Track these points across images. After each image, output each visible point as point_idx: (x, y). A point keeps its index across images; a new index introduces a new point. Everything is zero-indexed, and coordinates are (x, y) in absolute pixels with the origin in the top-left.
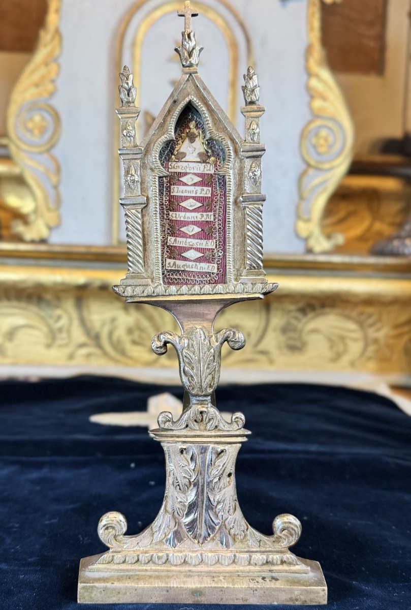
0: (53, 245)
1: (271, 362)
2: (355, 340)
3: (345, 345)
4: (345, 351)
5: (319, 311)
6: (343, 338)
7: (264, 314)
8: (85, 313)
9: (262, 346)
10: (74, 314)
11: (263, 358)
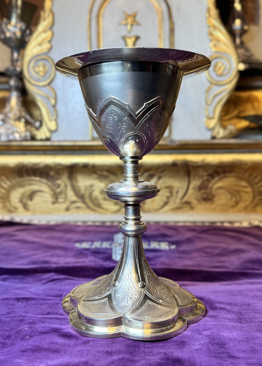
0: (53, 141)
1: (192, 208)
2: (246, 193)
3: (240, 196)
4: (241, 200)
5: (222, 175)
6: (238, 192)
7: (186, 179)
8: (75, 183)
9: (186, 199)
10: (68, 183)
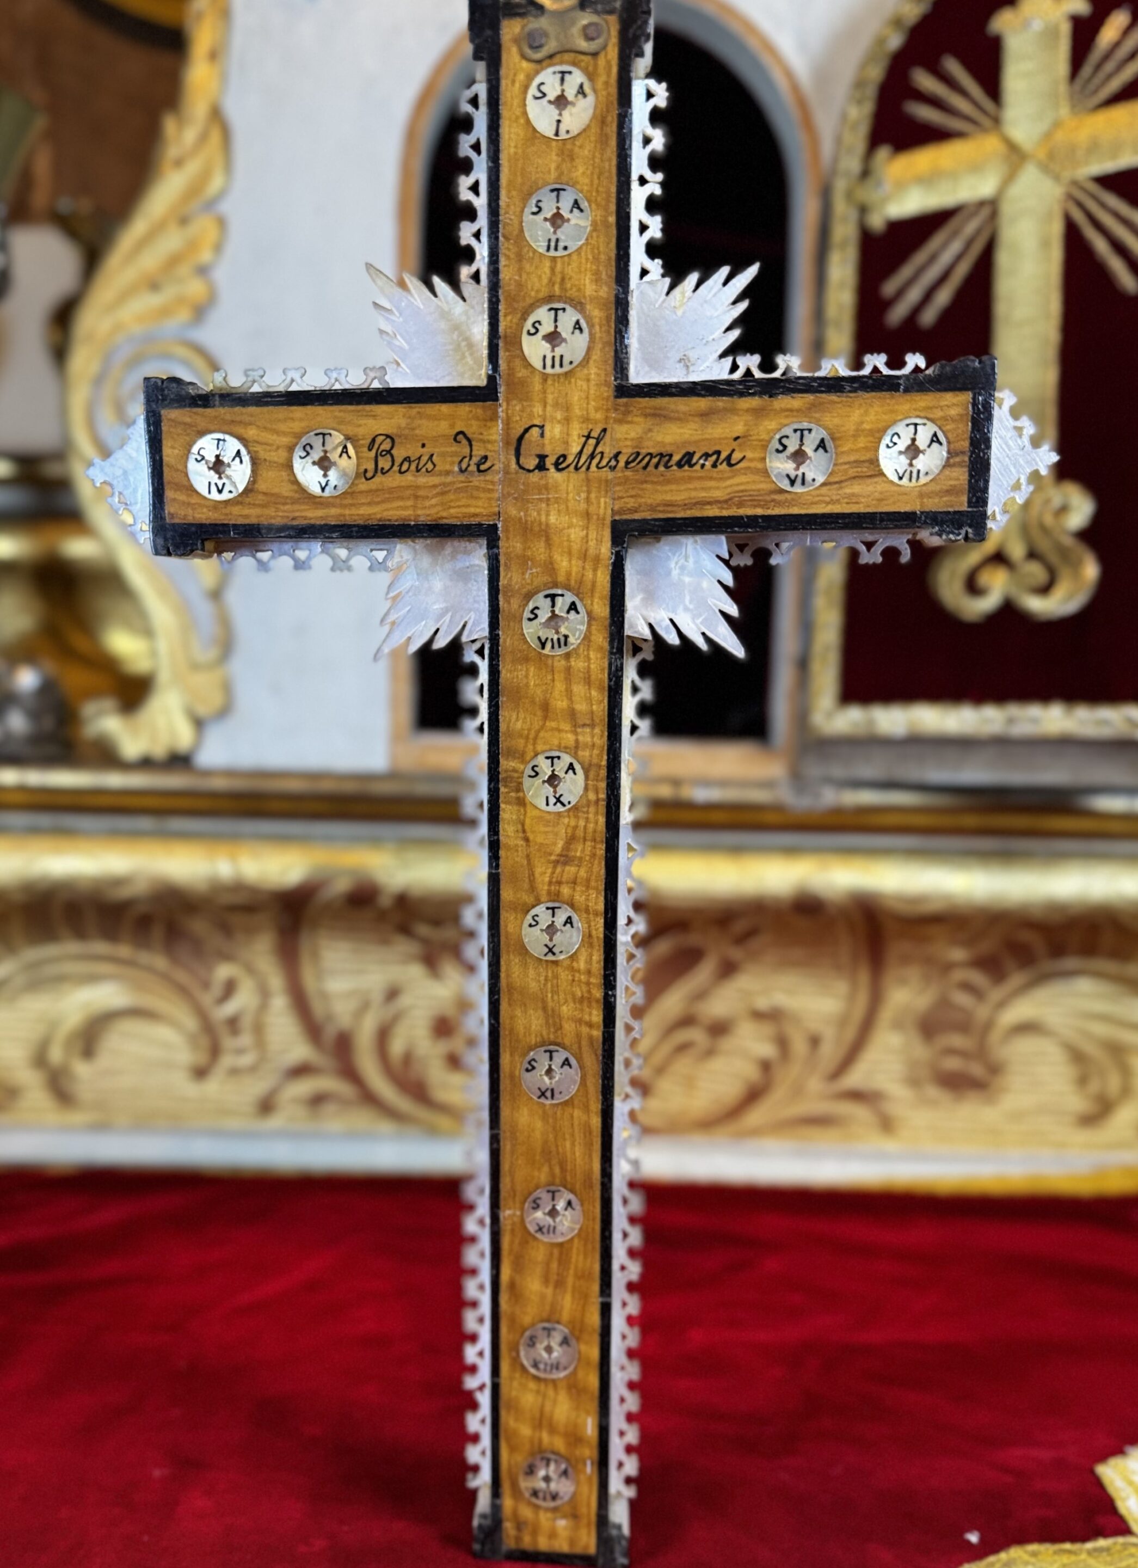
0: (207, 773)
1: (887, 1125)
4: (1124, 1092)
5: (1044, 965)
6: (1118, 1052)
7: (864, 977)
8: (307, 977)
9: (855, 1078)
10: (276, 981)
11: (859, 1112)
